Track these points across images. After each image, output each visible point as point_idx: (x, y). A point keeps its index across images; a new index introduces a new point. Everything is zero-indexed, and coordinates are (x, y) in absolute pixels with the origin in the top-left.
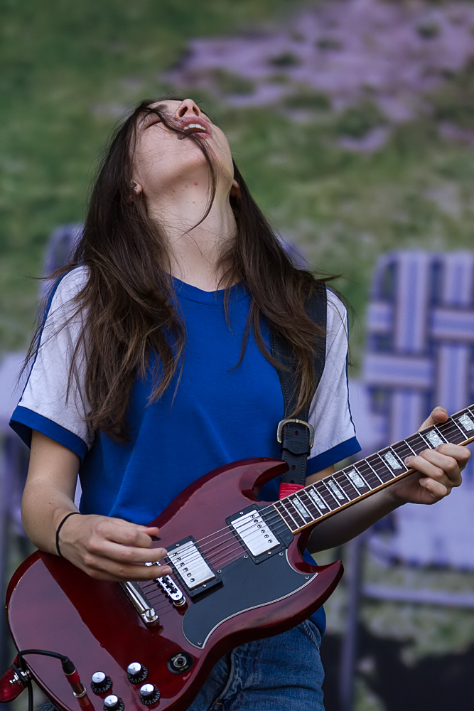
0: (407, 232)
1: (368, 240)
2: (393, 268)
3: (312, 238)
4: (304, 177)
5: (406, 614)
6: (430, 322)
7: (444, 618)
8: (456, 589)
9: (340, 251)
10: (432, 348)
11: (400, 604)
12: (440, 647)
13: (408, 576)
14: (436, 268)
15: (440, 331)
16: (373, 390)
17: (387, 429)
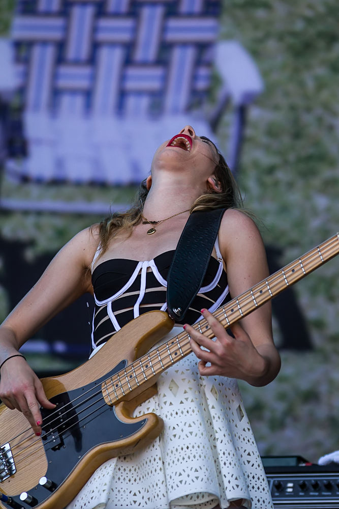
5: (30, 221)
7: (59, 222)
8: (70, 199)
10: (66, 8)
11: (26, 213)
13: (34, 190)
16: (18, 45)
17: (26, 75)
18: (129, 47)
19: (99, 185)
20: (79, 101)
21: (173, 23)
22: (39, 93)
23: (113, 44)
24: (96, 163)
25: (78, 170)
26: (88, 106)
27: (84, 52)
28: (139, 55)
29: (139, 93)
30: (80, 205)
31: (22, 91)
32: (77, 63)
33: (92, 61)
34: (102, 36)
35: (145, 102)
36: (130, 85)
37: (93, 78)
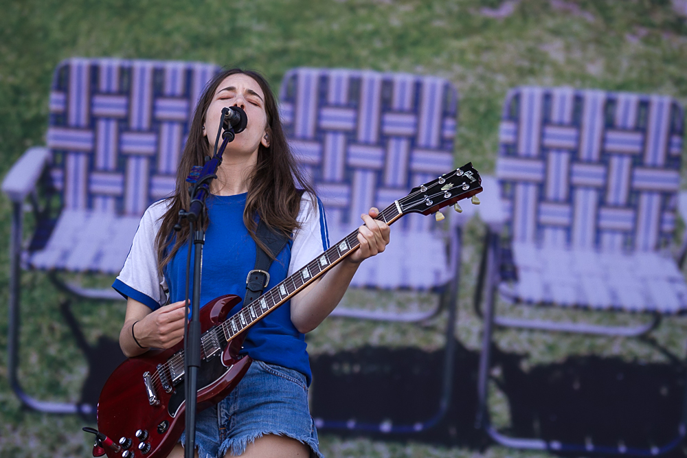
0: (526, 73)
1: (500, 78)
2: (517, 98)
3: (462, 78)
4: (457, 36)
5: (524, 336)
6: (542, 135)
7: (549, 339)
8: (558, 319)
9: (482, 87)
10: (544, 153)
11: (520, 329)
12: (547, 359)
13: (526, 310)
14: (547, 97)
15: (549, 142)
16: (503, 183)
17: (512, 210)
18: (602, 191)
19: (582, 308)
20: (561, 235)
21: (639, 173)
22: (524, 226)
23: (587, 187)
24: (579, 289)
25: (564, 294)
26: (569, 239)
27: (562, 192)
28: (611, 198)
29: (613, 231)
30: (567, 325)
31: (509, 223)
32: (556, 201)
33: (570, 200)
34: (577, 180)
35: (618, 239)
36: (604, 223)
37: (572, 215)
